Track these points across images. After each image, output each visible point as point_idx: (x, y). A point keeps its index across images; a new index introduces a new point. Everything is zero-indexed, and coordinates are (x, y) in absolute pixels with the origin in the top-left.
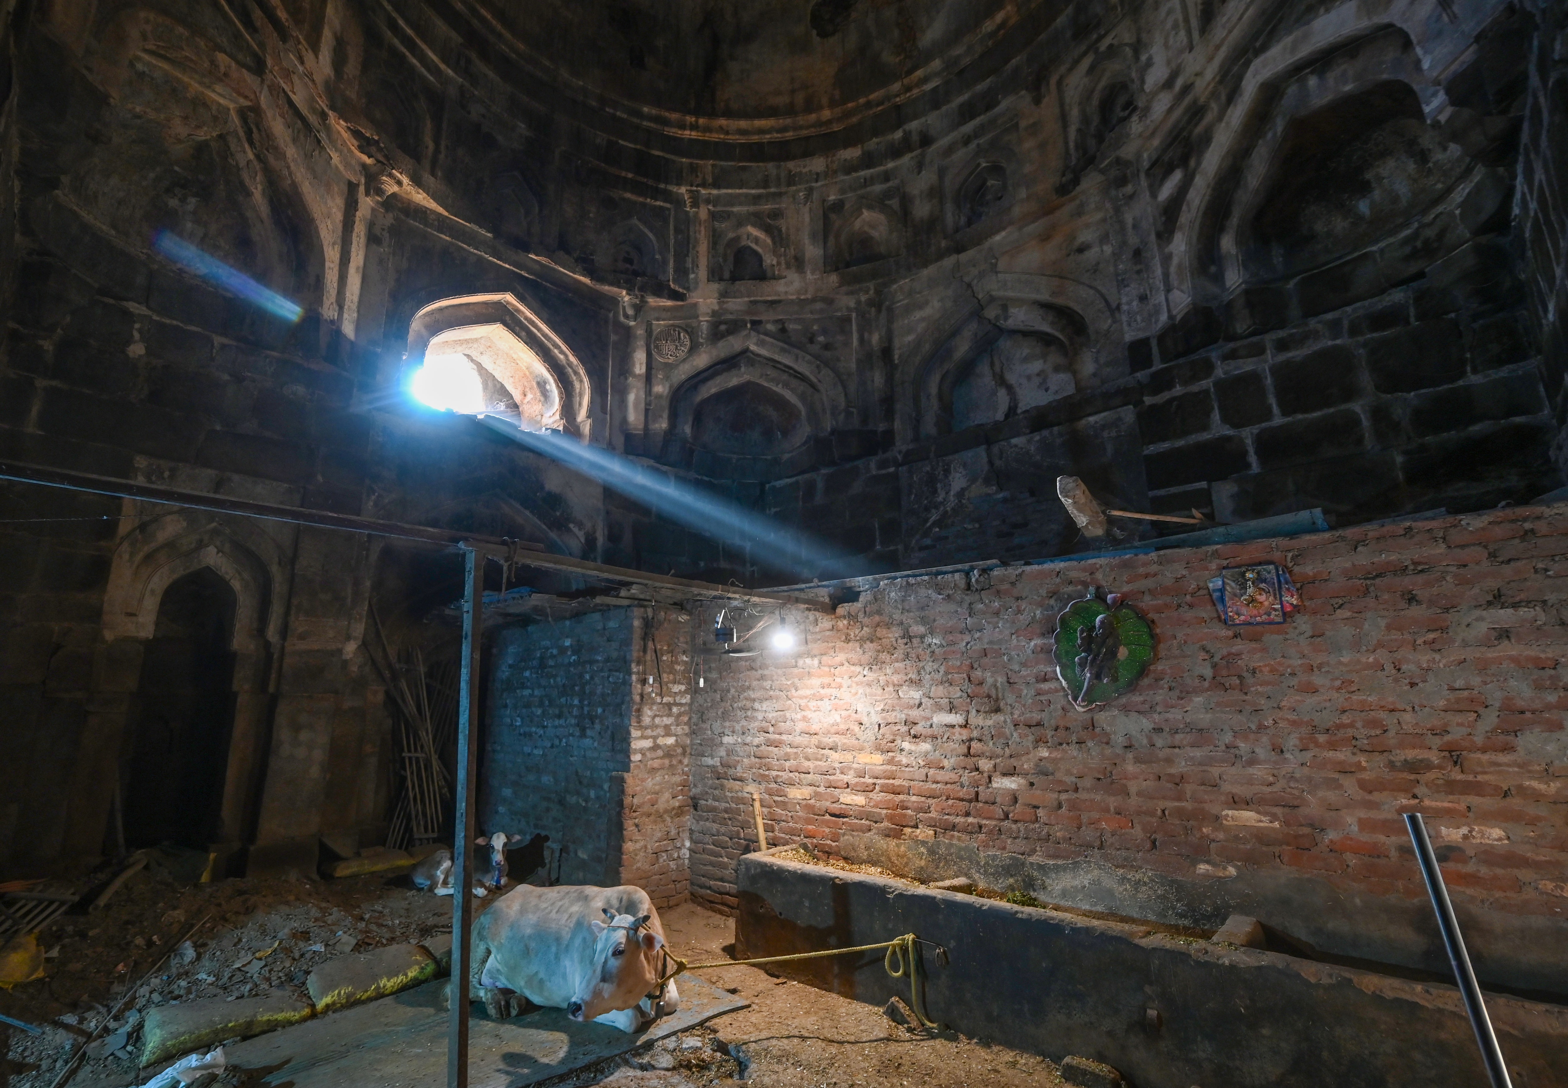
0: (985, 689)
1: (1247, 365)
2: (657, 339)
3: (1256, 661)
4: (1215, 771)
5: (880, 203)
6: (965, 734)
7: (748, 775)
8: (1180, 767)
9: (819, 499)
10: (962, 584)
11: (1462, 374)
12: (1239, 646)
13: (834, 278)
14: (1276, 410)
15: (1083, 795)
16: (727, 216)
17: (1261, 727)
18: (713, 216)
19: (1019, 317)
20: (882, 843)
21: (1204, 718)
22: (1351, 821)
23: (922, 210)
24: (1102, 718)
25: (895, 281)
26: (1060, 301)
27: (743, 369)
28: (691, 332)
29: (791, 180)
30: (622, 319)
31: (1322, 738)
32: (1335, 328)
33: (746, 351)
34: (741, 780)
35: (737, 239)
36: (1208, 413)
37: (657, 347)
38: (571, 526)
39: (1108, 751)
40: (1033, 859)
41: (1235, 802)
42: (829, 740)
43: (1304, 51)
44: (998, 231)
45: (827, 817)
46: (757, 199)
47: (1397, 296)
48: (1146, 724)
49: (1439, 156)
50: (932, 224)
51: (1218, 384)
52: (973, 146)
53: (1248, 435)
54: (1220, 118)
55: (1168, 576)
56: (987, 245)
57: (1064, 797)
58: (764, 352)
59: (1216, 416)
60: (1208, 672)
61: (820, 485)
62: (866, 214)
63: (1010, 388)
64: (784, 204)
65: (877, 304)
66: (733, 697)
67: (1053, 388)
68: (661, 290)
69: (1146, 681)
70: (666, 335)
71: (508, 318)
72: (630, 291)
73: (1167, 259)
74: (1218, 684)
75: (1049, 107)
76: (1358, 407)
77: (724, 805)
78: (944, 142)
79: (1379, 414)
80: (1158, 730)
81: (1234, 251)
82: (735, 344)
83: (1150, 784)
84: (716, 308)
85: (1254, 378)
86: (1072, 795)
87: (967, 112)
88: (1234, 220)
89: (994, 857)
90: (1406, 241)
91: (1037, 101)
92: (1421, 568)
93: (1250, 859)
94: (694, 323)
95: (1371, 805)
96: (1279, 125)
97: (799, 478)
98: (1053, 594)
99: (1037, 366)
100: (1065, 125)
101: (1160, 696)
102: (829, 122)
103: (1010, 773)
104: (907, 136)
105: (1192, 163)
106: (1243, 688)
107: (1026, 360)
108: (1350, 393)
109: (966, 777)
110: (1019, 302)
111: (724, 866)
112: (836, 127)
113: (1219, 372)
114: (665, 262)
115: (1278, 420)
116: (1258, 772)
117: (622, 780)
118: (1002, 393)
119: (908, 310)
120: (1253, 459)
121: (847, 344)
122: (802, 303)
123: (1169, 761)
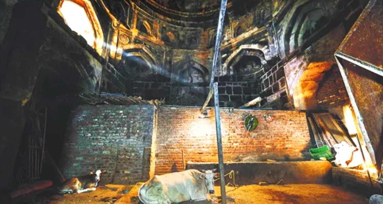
0: (233, 128)
1: (230, 86)
2: (120, 35)
3: (269, 126)
4: (265, 140)
5: (173, 32)
6: (229, 136)
7: (175, 147)
8: (260, 140)
9: (149, 88)
10: (228, 111)
11: (251, 94)
12: (268, 124)
13: (163, 43)
14: (233, 93)
15: (248, 145)
16: (141, 16)
17: (270, 135)
18: (138, 14)
19: (196, 65)
20: (212, 158)
21: (263, 133)
22: (278, 146)
23: (181, 38)
24: (251, 134)
25: (174, 49)
26: (205, 66)
27: (139, 53)
28: (130, 39)
29: (156, 17)
30: (112, 25)
31: (276, 136)
32: (240, 84)
33: (142, 49)
34: (173, 148)
35: (142, 22)
36: (225, 91)
37: (120, 38)
38: (94, 78)
39: (251, 138)
40: (240, 156)
41: (267, 144)
42: (200, 138)
43: (250, 48)
44: (196, 49)
45: (198, 154)
46: (148, 16)
47: (246, 82)
48: (257, 134)
49: (255, 67)
50: (183, 42)
51: (226, 87)
52: (192, 32)
53: (229, 95)
54: (235, 50)
55: (259, 113)
56: (193, 51)
57: (245, 146)
58: (146, 51)
59: (226, 92)
60: (264, 127)
61: (150, 85)
62: (170, 33)
63: (192, 77)
64: (154, 21)
65: (170, 51)
66: (171, 129)
67: (199, 80)
68: (125, 24)
69: (257, 128)
70: (123, 36)
71: (86, 8)
72: (118, 20)
73: (222, 66)
74: (265, 129)
75: (206, 33)
76: (242, 95)
77: (167, 155)
78: (187, 28)
79: (244, 97)
80: (258, 135)
81: (232, 69)
82: (140, 46)
83: (257, 143)
84: (137, 36)
85: (231, 88)
86: (246, 145)
87: (192, 25)
88: (233, 65)
89: (234, 157)
90: (249, 76)
91: (205, 31)
92: (284, 116)
93: (269, 152)
94: (131, 36)
95: (281, 143)
96: (242, 55)
97: (144, 82)
98: (244, 114)
99: (197, 75)
100: (209, 38)
101: (258, 130)
102: (166, 10)
103: (236, 142)
104: (180, 23)
105: (229, 54)
106: (268, 129)
107: (195, 73)
108: (241, 93)
109: (229, 144)
110: (197, 63)
111: (167, 169)
112: (167, 12)
113: (227, 85)
114: (126, 18)
115: (233, 94)
116: (270, 140)
117: (150, 149)
118: (190, 78)
119: (176, 56)
120: (230, 99)
121: (163, 57)
122: (155, 44)
123: (259, 139)
